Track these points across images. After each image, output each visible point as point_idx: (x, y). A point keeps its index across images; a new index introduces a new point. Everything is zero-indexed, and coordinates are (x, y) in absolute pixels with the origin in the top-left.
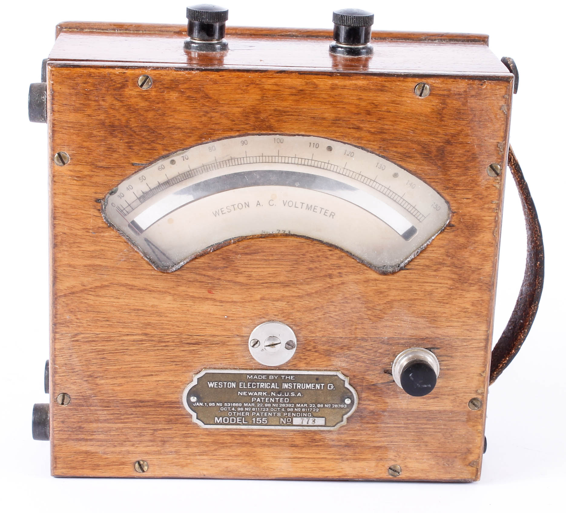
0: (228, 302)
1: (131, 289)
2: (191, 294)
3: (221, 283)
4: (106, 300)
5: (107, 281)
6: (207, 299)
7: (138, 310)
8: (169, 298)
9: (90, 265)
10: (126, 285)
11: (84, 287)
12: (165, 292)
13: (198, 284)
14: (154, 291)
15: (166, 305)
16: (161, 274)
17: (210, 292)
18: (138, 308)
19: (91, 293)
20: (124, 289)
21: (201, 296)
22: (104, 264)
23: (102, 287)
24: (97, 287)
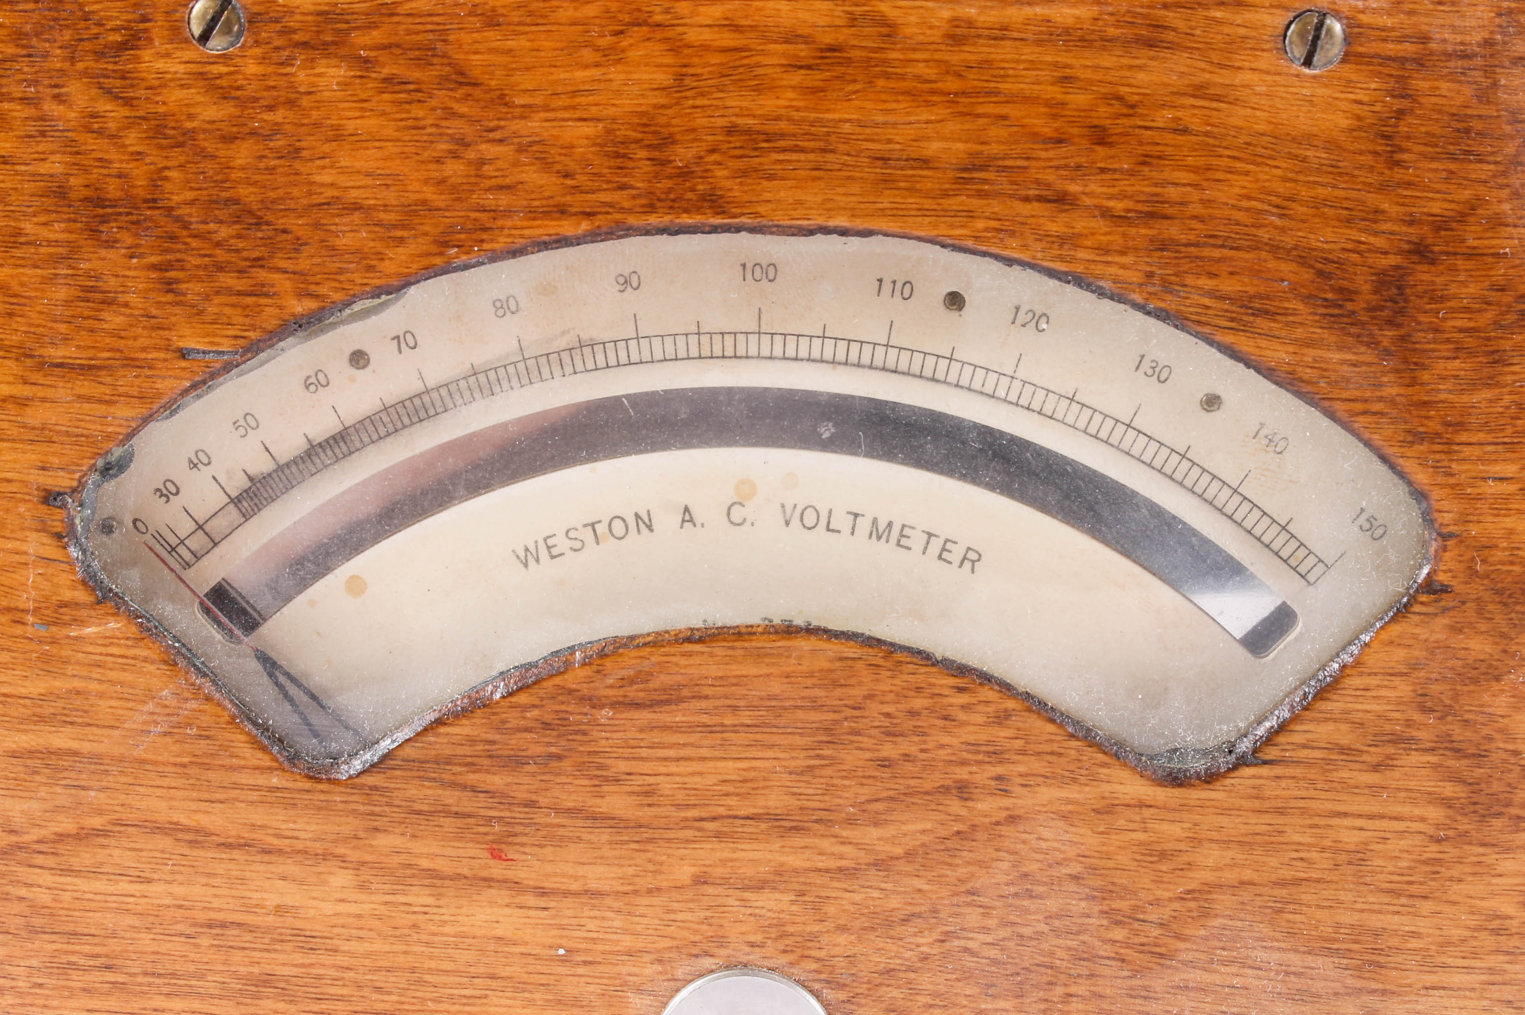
0: (567, 894)
1: (192, 843)
2: (424, 863)
3: (540, 818)
4: (99, 885)
5: (100, 812)
6: (488, 881)
7: (223, 925)
8: (341, 879)
9: (31, 753)
10: (172, 829)
11: (13, 838)
12: (326, 856)
13: (449, 824)
14: (280, 852)
15: (328, 908)
16: (308, 785)
17: (496, 855)
18: (220, 916)
19: (40, 860)
20: (166, 842)
21: (466, 872)
22: (86, 747)
23: (83, 836)
24: (61, 837)
